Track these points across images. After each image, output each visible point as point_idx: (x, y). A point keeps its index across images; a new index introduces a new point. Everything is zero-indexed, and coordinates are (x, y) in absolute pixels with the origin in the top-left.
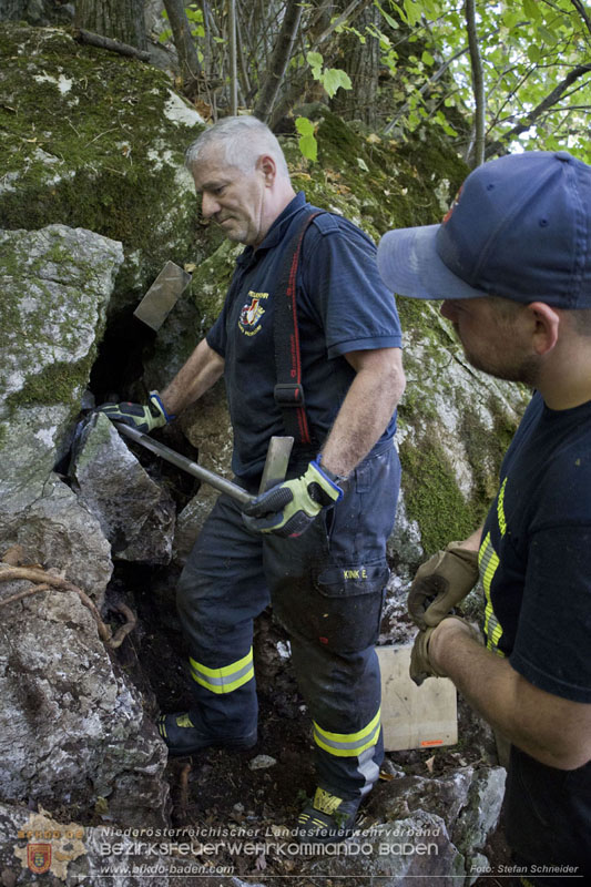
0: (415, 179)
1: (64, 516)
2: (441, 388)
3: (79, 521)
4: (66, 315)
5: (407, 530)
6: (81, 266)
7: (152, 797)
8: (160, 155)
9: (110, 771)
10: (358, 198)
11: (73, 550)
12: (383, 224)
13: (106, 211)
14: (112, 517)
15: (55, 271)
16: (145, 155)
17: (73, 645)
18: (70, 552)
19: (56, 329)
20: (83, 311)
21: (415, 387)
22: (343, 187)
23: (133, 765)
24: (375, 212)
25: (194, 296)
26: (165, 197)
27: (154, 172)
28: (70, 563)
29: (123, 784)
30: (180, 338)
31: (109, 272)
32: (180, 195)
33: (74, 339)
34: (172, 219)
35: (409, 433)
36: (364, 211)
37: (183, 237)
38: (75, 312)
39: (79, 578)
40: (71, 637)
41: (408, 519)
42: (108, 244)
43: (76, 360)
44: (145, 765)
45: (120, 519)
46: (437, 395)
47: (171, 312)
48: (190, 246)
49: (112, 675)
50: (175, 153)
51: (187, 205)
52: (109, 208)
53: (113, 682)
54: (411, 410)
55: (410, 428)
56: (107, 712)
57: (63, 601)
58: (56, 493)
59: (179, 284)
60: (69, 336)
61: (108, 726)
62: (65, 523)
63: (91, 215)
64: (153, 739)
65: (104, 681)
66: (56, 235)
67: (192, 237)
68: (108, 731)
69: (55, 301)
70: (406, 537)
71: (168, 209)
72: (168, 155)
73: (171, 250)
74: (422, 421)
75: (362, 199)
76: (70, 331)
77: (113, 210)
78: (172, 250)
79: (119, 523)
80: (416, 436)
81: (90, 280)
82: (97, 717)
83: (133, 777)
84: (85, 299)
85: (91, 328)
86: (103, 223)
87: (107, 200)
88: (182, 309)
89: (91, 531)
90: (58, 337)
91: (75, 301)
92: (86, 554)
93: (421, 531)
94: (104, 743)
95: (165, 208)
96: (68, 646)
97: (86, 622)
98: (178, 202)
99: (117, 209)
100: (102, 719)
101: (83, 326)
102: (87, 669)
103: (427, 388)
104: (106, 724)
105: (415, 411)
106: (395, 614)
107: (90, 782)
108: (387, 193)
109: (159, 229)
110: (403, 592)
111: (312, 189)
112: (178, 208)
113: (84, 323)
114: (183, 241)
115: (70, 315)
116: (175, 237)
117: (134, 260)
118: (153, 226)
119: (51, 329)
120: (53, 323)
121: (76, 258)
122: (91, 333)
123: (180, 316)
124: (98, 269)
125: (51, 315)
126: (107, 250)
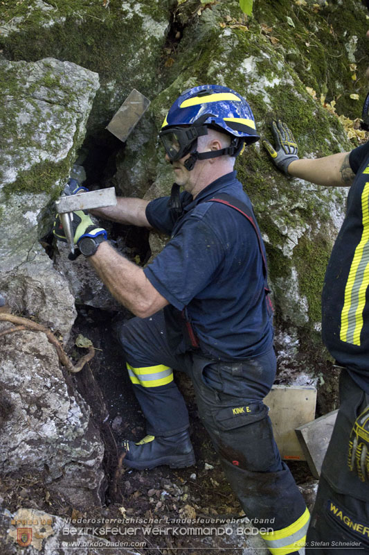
0: (330, 35)
1: (41, 276)
2: (334, 197)
3: (52, 280)
4: (52, 127)
5: (299, 303)
6: (66, 91)
7: (90, 482)
8: (132, 7)
9: (61, 461)
10: (284, 47)
11: (47, 301)
12: (303, 69)
13: (90, 49)
14: (82, 276)
15: (46, 92)
16: (120, 7)
17: (39, 371)
18: (45, 302)
19: (44, 137)
20: (64, 124)
21: (315, 195)
22: (273, 39)
23: (78, 459)
24: (297, 59)
25: (154, 117)
26: (135, 40)
27: (126, 20)
28: (44, 310)
29: (70, 470)
30: (143, 148)
31: (87, 95)
32: (147, 39)
33: (56, 145)
34: (141, 57)
35: (307, 230)
36: (288, 58)
37: (149, 71)
38: (58, 125)
39: (51, 320)
40: (39, 365)
41: (300, 295)
42: (88, 73)
43: (57, 161)
44: (86, 459)
45: (88, 278)
46: (331, 203)
47: (136, 128)
48: (153, 79)
49: (67, 395)
50: (144, 5)
51: (152, 47)
52: (92, 46)
53: (67, 399)
54: (310, 213)
55: (308, 226)
56: (61, 420)
57: (34, 339)
58: (37, 259)
59: (141, 107)
60: (53, 143)
61: (61, 430)
62: (41, 282)
63: (78, 51)
64: (94, 441)
65: (60, 398)
66: (48, 66)
67: (156, 72)
68: (61, 434)
69: (44, 116)
70: (297, 307)
71: (137, 50)
72: (138, 7)
73: (139, 81)
74: (317, 222)
75: (287, 48)
76: (53, 139)
77: (95, 49)
79: (88, 281)
80: (312, 233)
81: (72, 101)
82: (53, 423)
83: (77, 466)
84: (66, 115)
85: (70, 138)
86: (87, 59)
87: (90, 41)
88: (145, 126)
89: (60, 288)
90: (44, 143)
91: (59, 117)
92: (56, 304)
93: (309, 304)
94: (58, 442)
95: (134, 49)
96: (36, 371)
97: (50, 355)
98: (145, 44)
99: (98, 47)
100: (57, 425)
101: (64, 136)
102: (49, 389)
103: (324, 196)
104: (60, 428)
105: (314, 214)
106: (284, 362)
107: (46, 467)
108: (307, 44)
109: (130, 65)
110: (291, 347)
111: (248, 38)
112: (145, 49)
113: (65, 133)
114: (148, 75)
115: (54, 127)
116: (142, 71)
117: (109, 88)
118: (125, 62)
119: (40, 136)
120: (42, 132)
121: (63, 84)
122: (70, 141)
123: (143, 131)
124: (78, 93)
125: (40, 126)
126: (86, 79)
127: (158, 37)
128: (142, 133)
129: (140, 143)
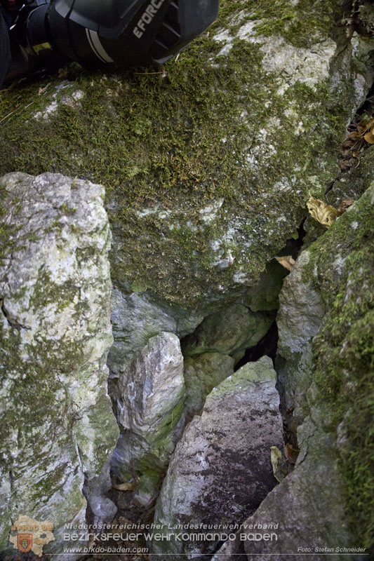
32: (281, 92)
51: (302, 111)
67: (334, 171)
71: (259, 122)
88: (303, 300)
95: (250, 121)
98: (279, 108)
109: (251, 160)
112: (281, 116)
114: (313, 179)
116: (289, 172)
117: (205, 218)
118: (236, 157)
123: (305, 310)
127: (310, 81)
128: (303, 314)
129: (304, 337)
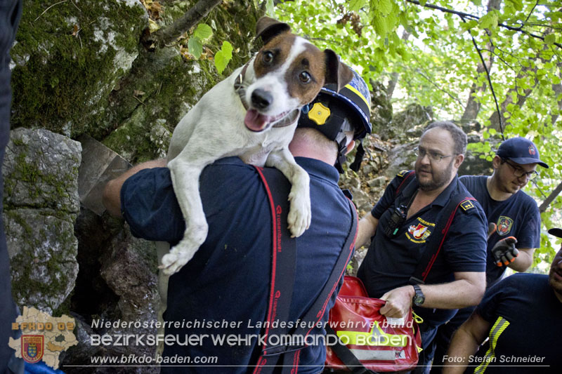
0: (239, 36)
4: (50, 251)
6: (50, 181)
8: (105, 36)
15: (27, 191)
16: (93, 36)
19: (43, 268)
20: (65, 241)
26: (103, 76)
27: (100, 55)
33: (63, 277)
34: (103, 93)
38: (58, 245)
42: (69, 145)
50: (118, 34)
52: (55, 88)
60: (58, 276)
63: (37, 96)
66: (19, 143)
72: (112, 36)
76: (57, 270)
78: (95, 117)
81: (61, 198)
84: (64, 226)
85: (75, 260)
87: (54, 82)
90: (47, 280)
91: (56, 232)
101: (67, 259)
113: (67, 254)
115: (54, 249)
119: (40, 272)
120: (40, 264)
121: (44, 170)
122: (74, 262)
124: (66, 182)
125: (36, 255)
126: (70, 155)
